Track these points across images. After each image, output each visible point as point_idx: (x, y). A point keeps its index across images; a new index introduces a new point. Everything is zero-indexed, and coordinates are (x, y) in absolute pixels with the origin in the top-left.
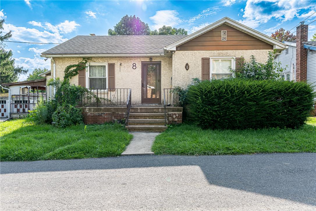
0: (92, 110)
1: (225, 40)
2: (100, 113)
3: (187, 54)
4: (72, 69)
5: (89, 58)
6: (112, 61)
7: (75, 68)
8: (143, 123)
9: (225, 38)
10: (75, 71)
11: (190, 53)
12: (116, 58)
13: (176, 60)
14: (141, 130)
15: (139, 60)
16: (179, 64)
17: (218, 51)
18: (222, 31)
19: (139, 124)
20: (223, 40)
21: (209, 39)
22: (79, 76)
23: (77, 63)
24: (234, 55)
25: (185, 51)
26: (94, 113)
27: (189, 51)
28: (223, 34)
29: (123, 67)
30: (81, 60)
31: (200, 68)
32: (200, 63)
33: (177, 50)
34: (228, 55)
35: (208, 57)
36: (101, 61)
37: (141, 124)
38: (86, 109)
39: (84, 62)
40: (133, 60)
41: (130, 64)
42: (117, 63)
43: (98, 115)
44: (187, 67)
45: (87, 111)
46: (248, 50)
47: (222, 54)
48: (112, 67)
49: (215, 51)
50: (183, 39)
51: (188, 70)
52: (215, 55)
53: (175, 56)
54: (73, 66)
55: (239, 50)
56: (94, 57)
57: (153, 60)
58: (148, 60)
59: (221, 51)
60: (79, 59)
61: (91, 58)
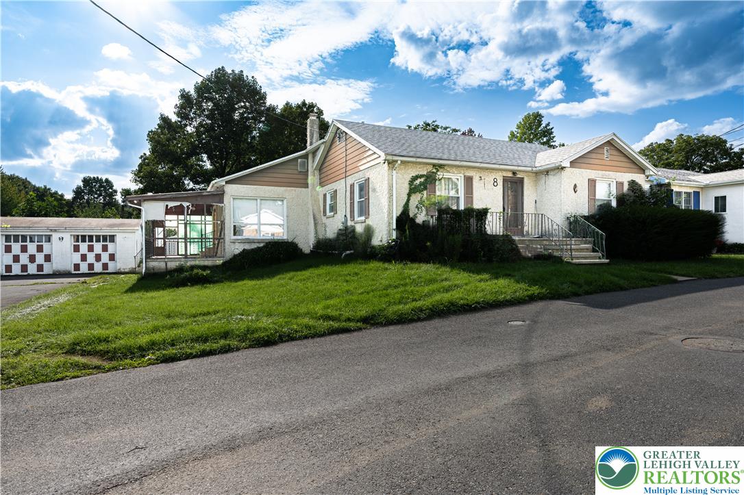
3: (575, 172)
4: (418, 182)
5: (441, 166)
6: (470, 173)
7: (422, 180)
10: (421, 184)
11: (577, 171)
12: (475, 168)
13: (565, 179)
15: (502, 174)
16: (568, 184)
22: (428, 192)
23: (425, 173)
24: (615, 178)
29: (483, 182)
30: (430, 168)
32: (587, 184)
34: (610, 177)
35: (593, 178)
36: (456, 172)
39: (434, 170)
40: (495, 173)
41: (491, 178)
42: (476, 176)
46: (626, 174)
47: (605, 175)
48: (469, 181)
49: (599, 171)
52: (600, 176)
53: (564, 174)
54: (421, 176)
55: (619, 173)
56: (448, 165)
57: (518, 176)
58: (510, 175)
59: (604, 172)
60: (428, 167)
61: (444, 165)
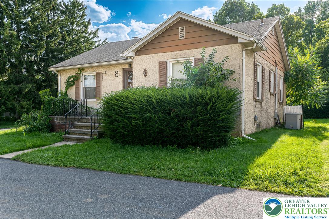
0: (59, 119)
1: (183, 38)
2: (64, 122)
3: (145, 58)
5: (83, 69)
6: (99, 70)
7: (72, 79)
8: (80, 134)
9: (183, 36)
10: (72, 81)
11: (148, 57)
12: (102, 66)
13: (136, 66)
14: (73, 140)
15: (120, 67)
16: (139, 70)
17: (175, 52)
18: (179, 28)
19: (77, 134)
20: (181, 38)
21: (166, 39)
22: (76, 86)
23: (74, 74)
24: (193, 56)
25: (143, 56)
26: (59, 122)
27: (147, 55)
28: (181, 31)
29: (108, 75)
30: (77, 71)
31: (158, 74)
32: (157, 67)
33: (136, 55)
34: (186, 56)
35: (165, 60)
36: (91, 71)
37: (79, 134)
38: (54, 118)
39: (79, 72)
40: (116, 67)
41: (113, 72)
42: (103, 72)
43: (63, 124)
44: (145, 72)
45: (56, 120)
46: (209, 48)
47: (180, 55)
48: (99, 75)
49: (173, 53)
50: (137, 43)
51: (147, 77)
52: (173, 57)
53: (135, 62)
54: (72, 77)
55: (198, 49)
58: (128, 66)
59: (179, 52)
61: (85, 68)
